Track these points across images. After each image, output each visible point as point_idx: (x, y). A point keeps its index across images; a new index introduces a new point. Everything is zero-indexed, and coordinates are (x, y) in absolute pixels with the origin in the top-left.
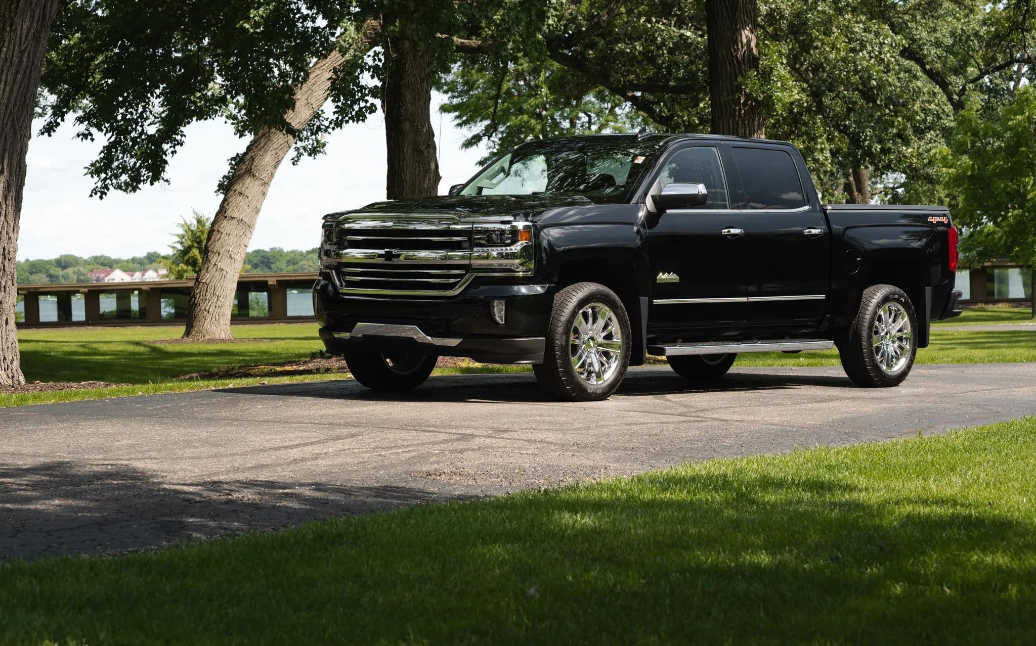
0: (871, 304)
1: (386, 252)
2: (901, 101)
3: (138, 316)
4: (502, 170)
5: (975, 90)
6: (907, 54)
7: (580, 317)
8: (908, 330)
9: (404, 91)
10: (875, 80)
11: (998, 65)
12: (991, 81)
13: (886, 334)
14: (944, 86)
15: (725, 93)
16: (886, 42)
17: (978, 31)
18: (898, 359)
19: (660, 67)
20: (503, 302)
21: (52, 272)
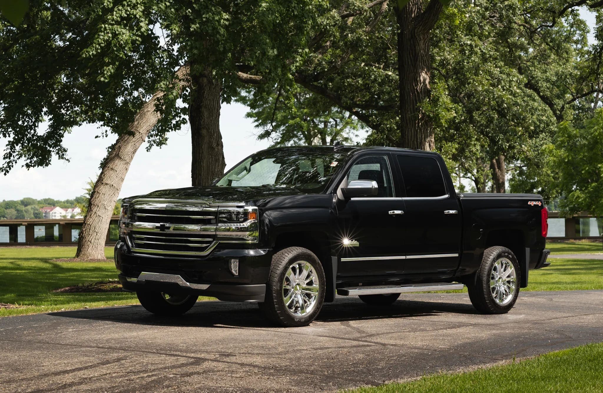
0: (489, 260)
1: (161, 225)
2: (522, 117)
3: (57, 240)
4: (245, 168)
5: (570, 108)
6: (529, 86)
7: (290, 270)
8: (514, 277)
9: (203, 109)
10: (506, 104)
11: (584, 93)
12: (580, 103)
13: (500, 278)
14: (551, 105)
15: (409, 112)
16: (514, 80)
17: (572, 73)
18: (507, 295)
19: (373, 94)
20: (237, 260)
21: (18, 208)
